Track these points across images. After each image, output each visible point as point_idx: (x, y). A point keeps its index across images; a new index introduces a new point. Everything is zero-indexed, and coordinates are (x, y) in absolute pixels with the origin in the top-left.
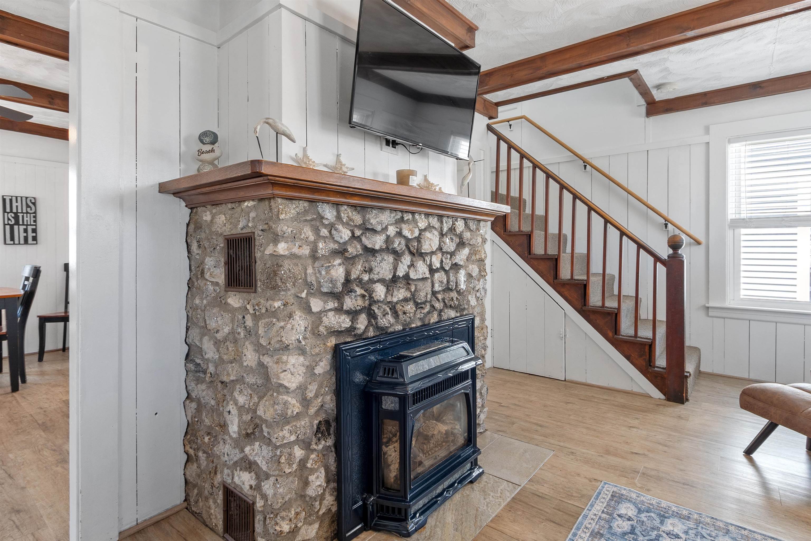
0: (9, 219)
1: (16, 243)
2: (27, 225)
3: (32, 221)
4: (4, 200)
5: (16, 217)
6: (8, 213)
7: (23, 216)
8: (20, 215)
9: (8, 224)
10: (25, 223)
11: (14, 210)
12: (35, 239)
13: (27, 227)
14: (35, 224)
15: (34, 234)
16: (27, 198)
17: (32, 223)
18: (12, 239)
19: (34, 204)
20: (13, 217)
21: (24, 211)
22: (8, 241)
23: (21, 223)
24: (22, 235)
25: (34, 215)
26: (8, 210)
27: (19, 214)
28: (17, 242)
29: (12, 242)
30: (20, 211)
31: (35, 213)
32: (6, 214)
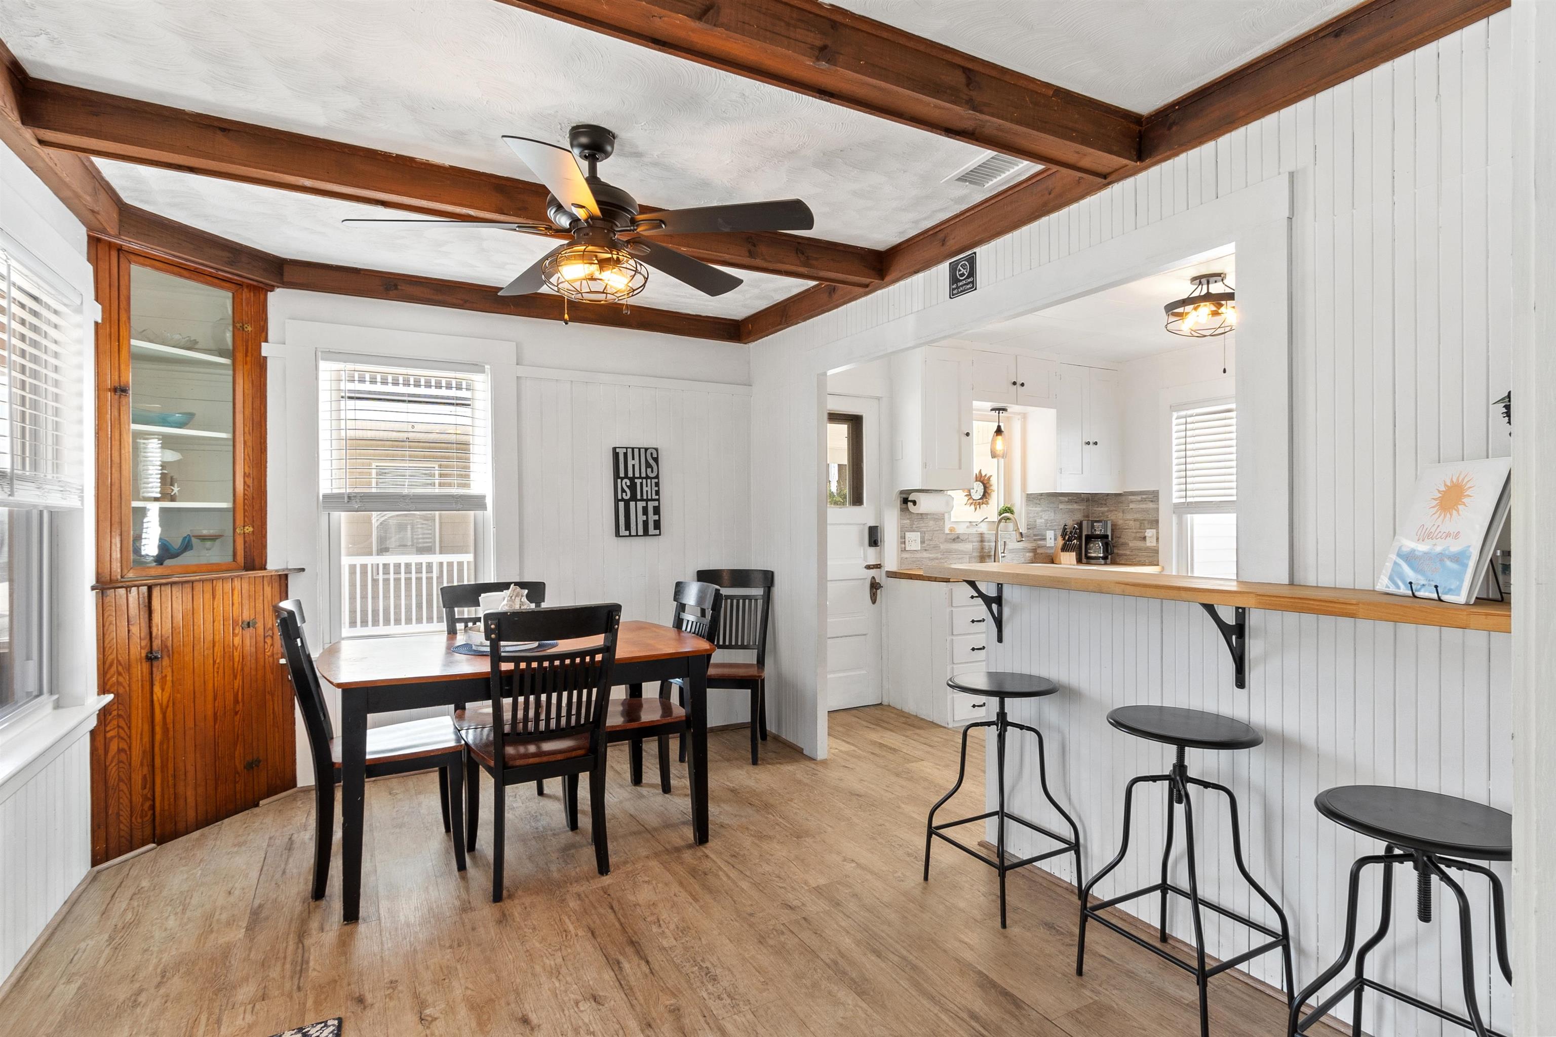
0: (623, 491)
1: (632, 534)
2: (647, 500)
3: (654, 492)
4: (616, 455)
5: (633, 487)
6: (622, 479)
7: (641, 484)
8: (638, 481)
9: (623, 500)
10: (645, 497)
11: (630, 474)
12: (657, 525)
13: (647, 504)
14: (657, 497)
15: (657, 517)
16: (646, 450)
17: (654, 497)
18: (628, 527)
19: (656, 460)
20: (627, 486)
22: (623, 531)
23: (639, 497)
24: (641, 518)
25: (656, 480)
26: (622, 474)
27: (636, 480)
28: (633, 533)
29: (627, 533)
30: (637, 475)
31: (657, 477)
32: (619, 480)
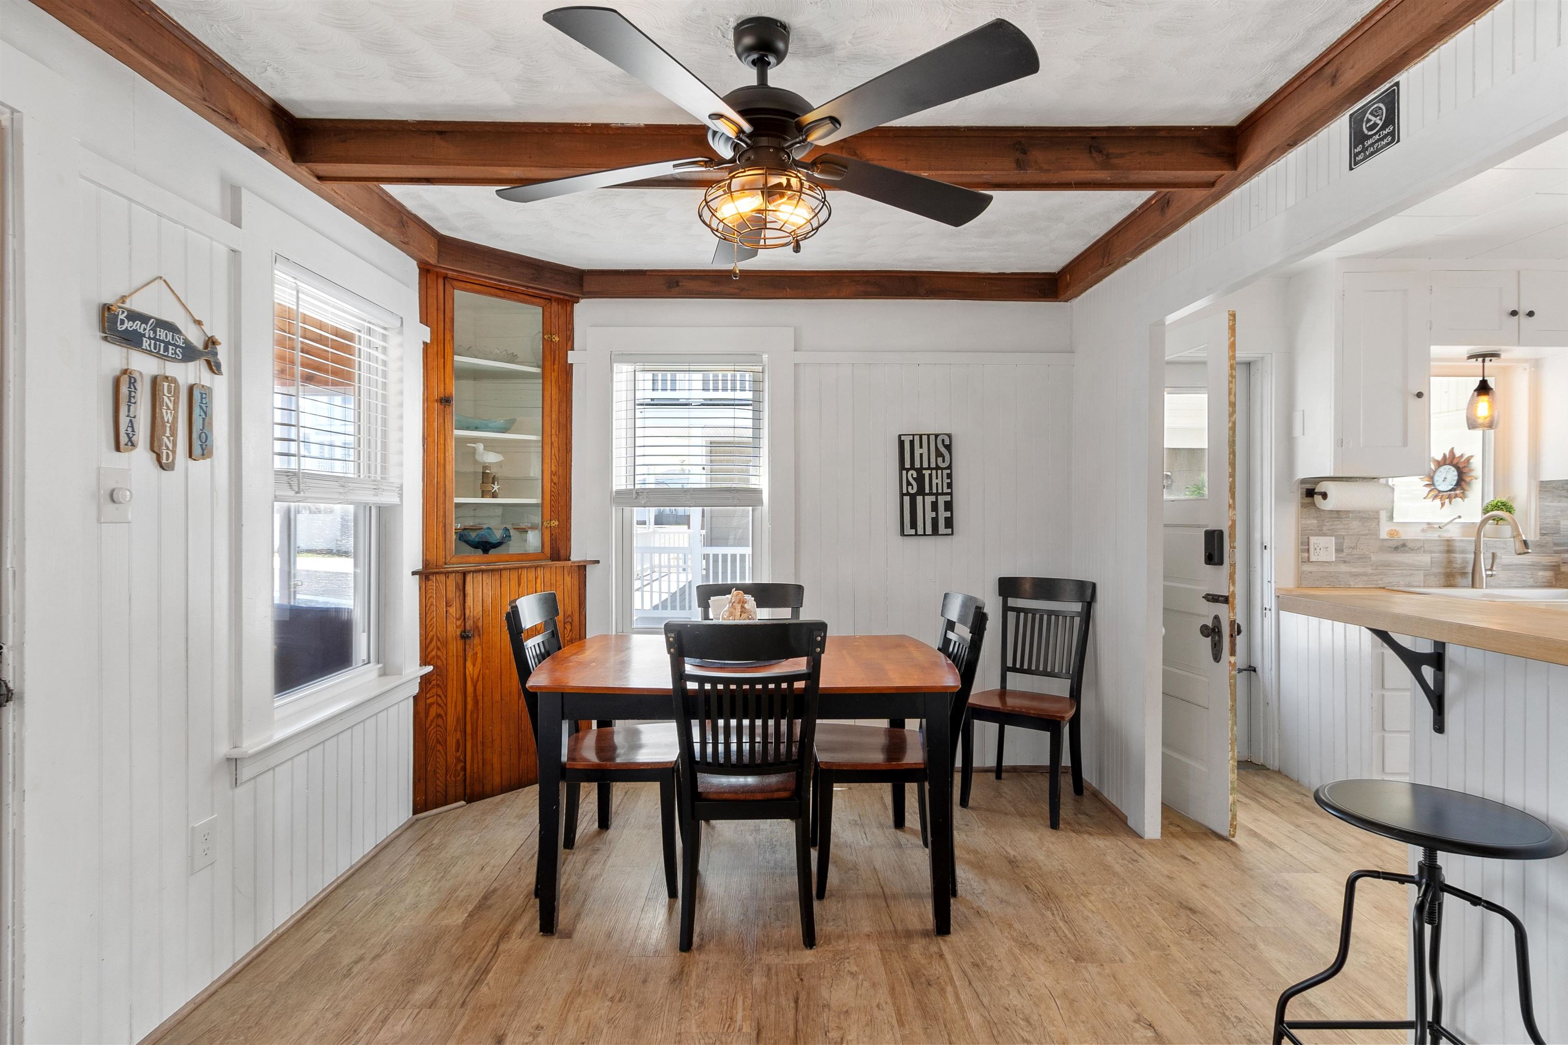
0: (909, 484)
1: (919, 533)
2: (937, 494)
3: (945, 485)
4: (901, 444)
5: (920, 479)
6: (908, 470)
7: (930, 475)
8: (927, 473)
9: (908, 494)
10: (934, 491)
11: (917, 465)
12: (949, 523)
13: (937, 499)
14: (949, 491)
15: (948, 514)
16: (937, 436)
17: (946, 490)
18: (914, 525)
19: (949, 448)
20: (914, 478)
21: (933, 465)
22: (908, 530)
23: (927, 491)
24: (930, 515)
25: (949, 471)
26: (907, 465)
27: (924, 472)
28: (920, 531)
29: (913, 532)
30: (925, 465)
31: (949, 467)
32: (904, 472)
